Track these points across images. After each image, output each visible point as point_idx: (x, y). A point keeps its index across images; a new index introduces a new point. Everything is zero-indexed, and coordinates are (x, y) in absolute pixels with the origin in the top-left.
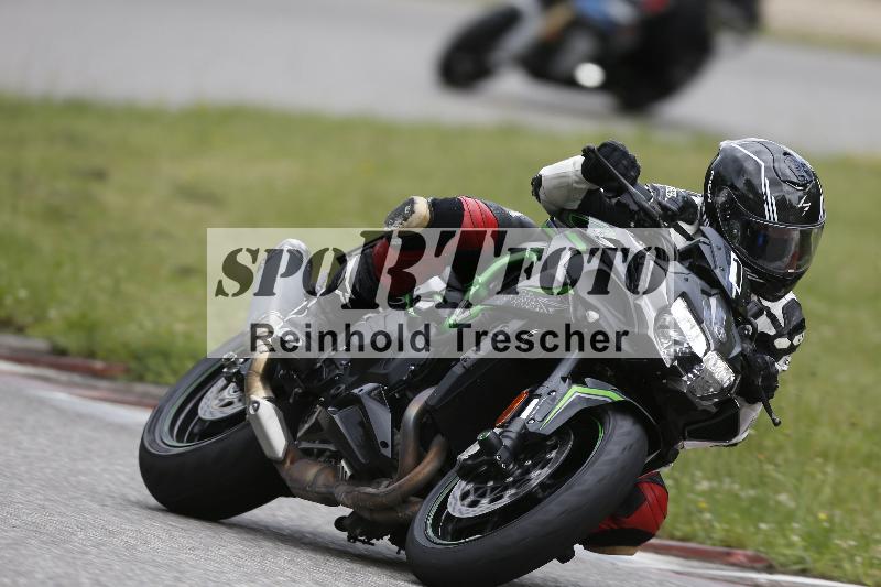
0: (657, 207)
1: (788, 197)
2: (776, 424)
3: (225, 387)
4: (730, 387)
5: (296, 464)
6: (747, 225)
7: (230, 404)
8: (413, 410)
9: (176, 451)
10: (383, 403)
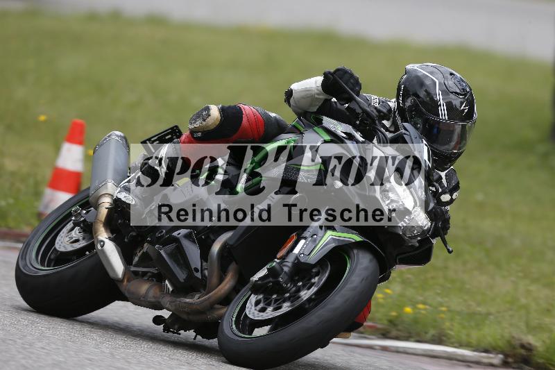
0: (375, 111)
1: (454, 102)
2: (450, 252)
3: (72, 229)
4: (429, 230)
5: (132, 282)
6: (426, 121)
7: (77, 241)
8: (216, 248)
9: (44, 273)
10: (194, 242)
